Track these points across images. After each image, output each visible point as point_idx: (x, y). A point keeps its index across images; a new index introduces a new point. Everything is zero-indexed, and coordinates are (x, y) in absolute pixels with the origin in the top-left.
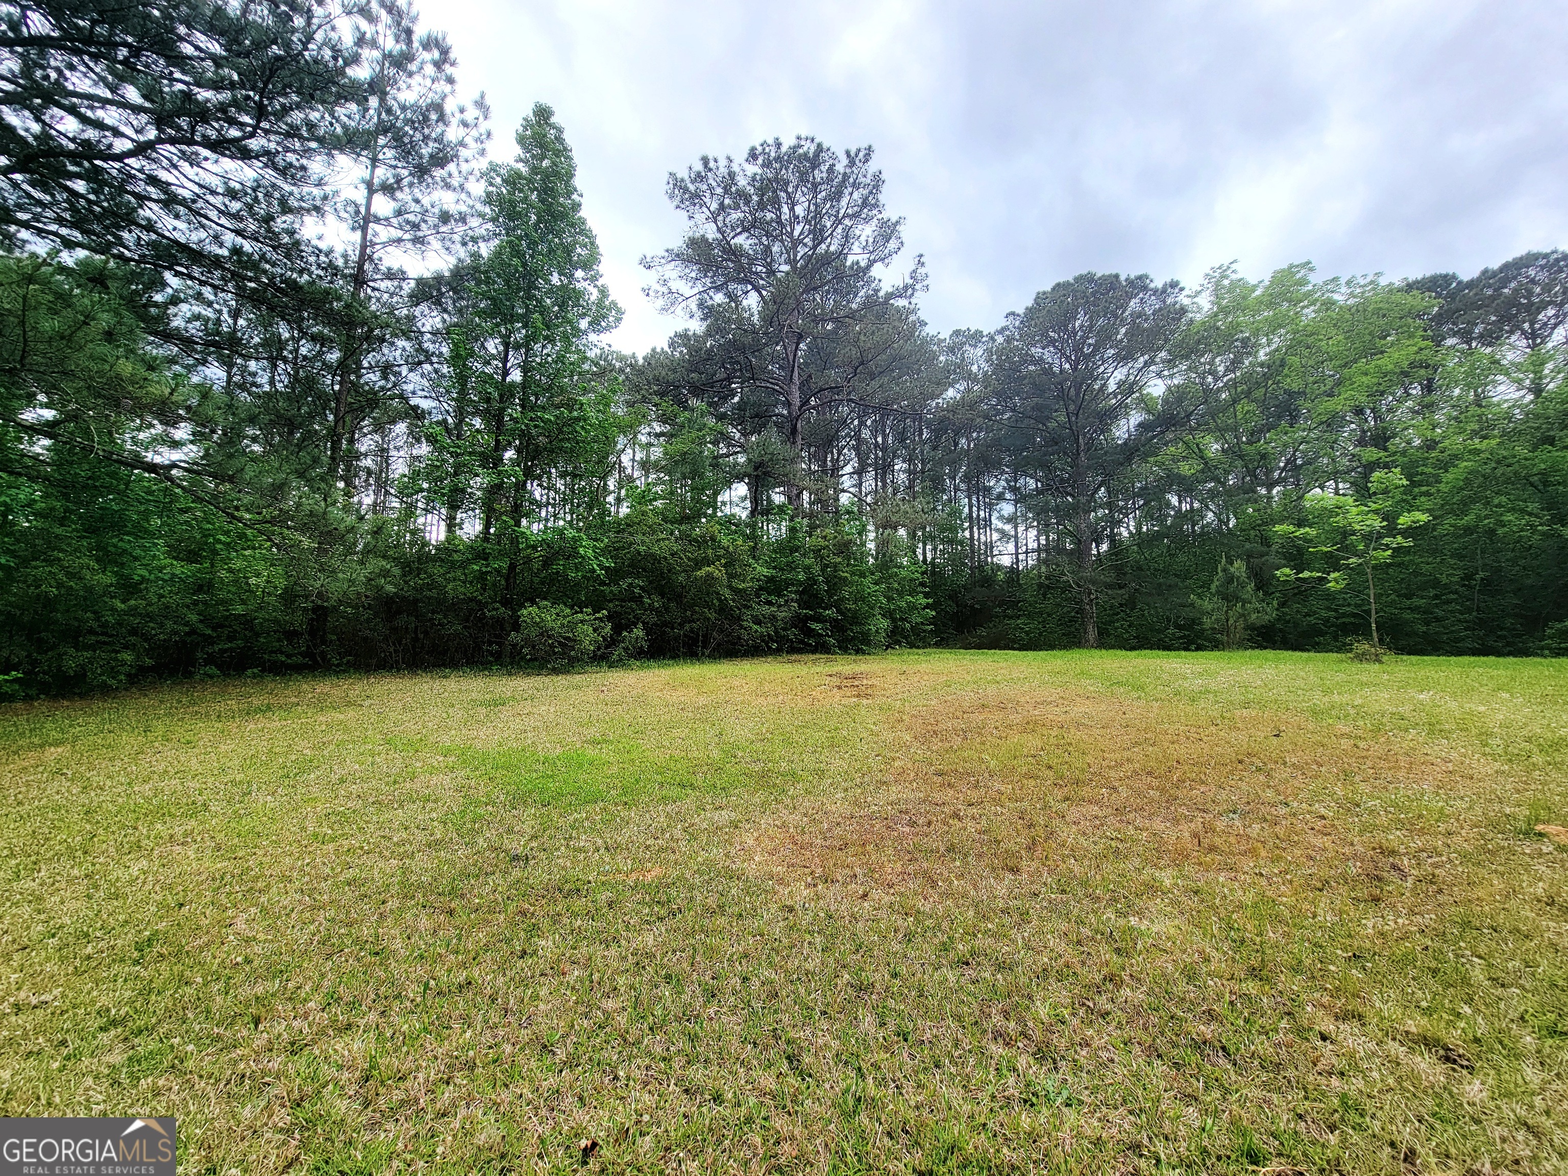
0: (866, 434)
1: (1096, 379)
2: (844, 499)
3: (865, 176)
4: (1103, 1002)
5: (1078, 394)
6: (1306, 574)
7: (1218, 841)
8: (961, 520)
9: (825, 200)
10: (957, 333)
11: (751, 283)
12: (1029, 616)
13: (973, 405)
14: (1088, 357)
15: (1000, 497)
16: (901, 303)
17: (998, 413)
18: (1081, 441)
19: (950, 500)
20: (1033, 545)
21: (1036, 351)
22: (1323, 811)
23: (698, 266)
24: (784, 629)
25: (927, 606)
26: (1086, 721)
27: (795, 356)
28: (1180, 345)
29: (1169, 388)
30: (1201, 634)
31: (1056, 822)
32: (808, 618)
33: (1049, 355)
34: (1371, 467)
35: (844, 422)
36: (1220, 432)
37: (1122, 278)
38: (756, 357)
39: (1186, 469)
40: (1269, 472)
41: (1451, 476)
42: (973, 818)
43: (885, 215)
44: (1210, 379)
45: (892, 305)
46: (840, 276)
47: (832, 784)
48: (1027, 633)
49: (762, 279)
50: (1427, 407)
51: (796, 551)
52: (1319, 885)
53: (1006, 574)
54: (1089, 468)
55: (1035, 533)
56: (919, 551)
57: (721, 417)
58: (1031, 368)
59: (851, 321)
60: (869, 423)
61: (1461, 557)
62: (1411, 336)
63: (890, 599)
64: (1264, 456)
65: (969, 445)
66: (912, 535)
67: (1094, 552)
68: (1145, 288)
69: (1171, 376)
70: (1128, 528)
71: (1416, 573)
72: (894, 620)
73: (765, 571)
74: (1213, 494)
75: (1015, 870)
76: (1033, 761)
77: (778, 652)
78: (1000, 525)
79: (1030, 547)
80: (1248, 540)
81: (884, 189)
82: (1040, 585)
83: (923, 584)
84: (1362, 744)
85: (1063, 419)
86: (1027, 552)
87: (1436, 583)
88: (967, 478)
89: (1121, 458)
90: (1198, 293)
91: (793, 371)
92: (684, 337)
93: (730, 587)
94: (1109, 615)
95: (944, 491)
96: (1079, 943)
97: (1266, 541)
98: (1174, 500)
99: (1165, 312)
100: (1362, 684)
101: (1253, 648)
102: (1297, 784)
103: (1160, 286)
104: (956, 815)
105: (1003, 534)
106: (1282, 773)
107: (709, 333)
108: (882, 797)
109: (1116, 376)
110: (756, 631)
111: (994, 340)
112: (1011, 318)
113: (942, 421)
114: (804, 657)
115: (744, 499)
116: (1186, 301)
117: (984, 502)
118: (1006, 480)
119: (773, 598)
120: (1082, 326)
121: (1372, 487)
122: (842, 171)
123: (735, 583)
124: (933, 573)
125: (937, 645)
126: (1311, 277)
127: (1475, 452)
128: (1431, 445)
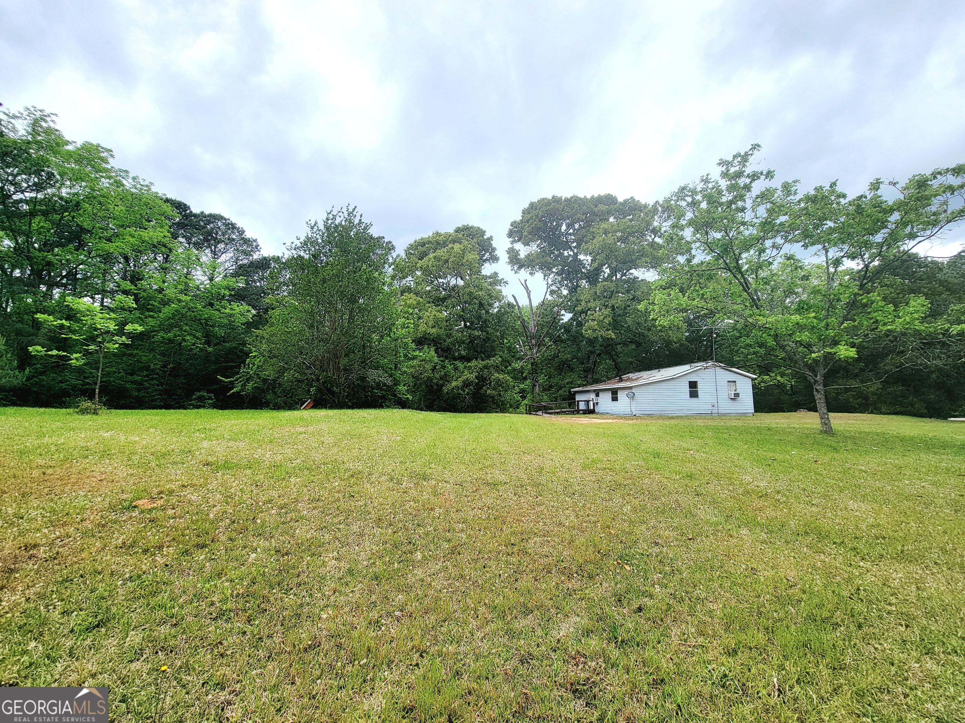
6: (53, 352)
41: (167, 311)
50: (164, 270)
61: (163, 355)
62: (162, 227)
71: (138, 361)
87: (148, 368)
121: (115, 304)
126: (110, 160)
127: (180, 301)
128: (161, 290)
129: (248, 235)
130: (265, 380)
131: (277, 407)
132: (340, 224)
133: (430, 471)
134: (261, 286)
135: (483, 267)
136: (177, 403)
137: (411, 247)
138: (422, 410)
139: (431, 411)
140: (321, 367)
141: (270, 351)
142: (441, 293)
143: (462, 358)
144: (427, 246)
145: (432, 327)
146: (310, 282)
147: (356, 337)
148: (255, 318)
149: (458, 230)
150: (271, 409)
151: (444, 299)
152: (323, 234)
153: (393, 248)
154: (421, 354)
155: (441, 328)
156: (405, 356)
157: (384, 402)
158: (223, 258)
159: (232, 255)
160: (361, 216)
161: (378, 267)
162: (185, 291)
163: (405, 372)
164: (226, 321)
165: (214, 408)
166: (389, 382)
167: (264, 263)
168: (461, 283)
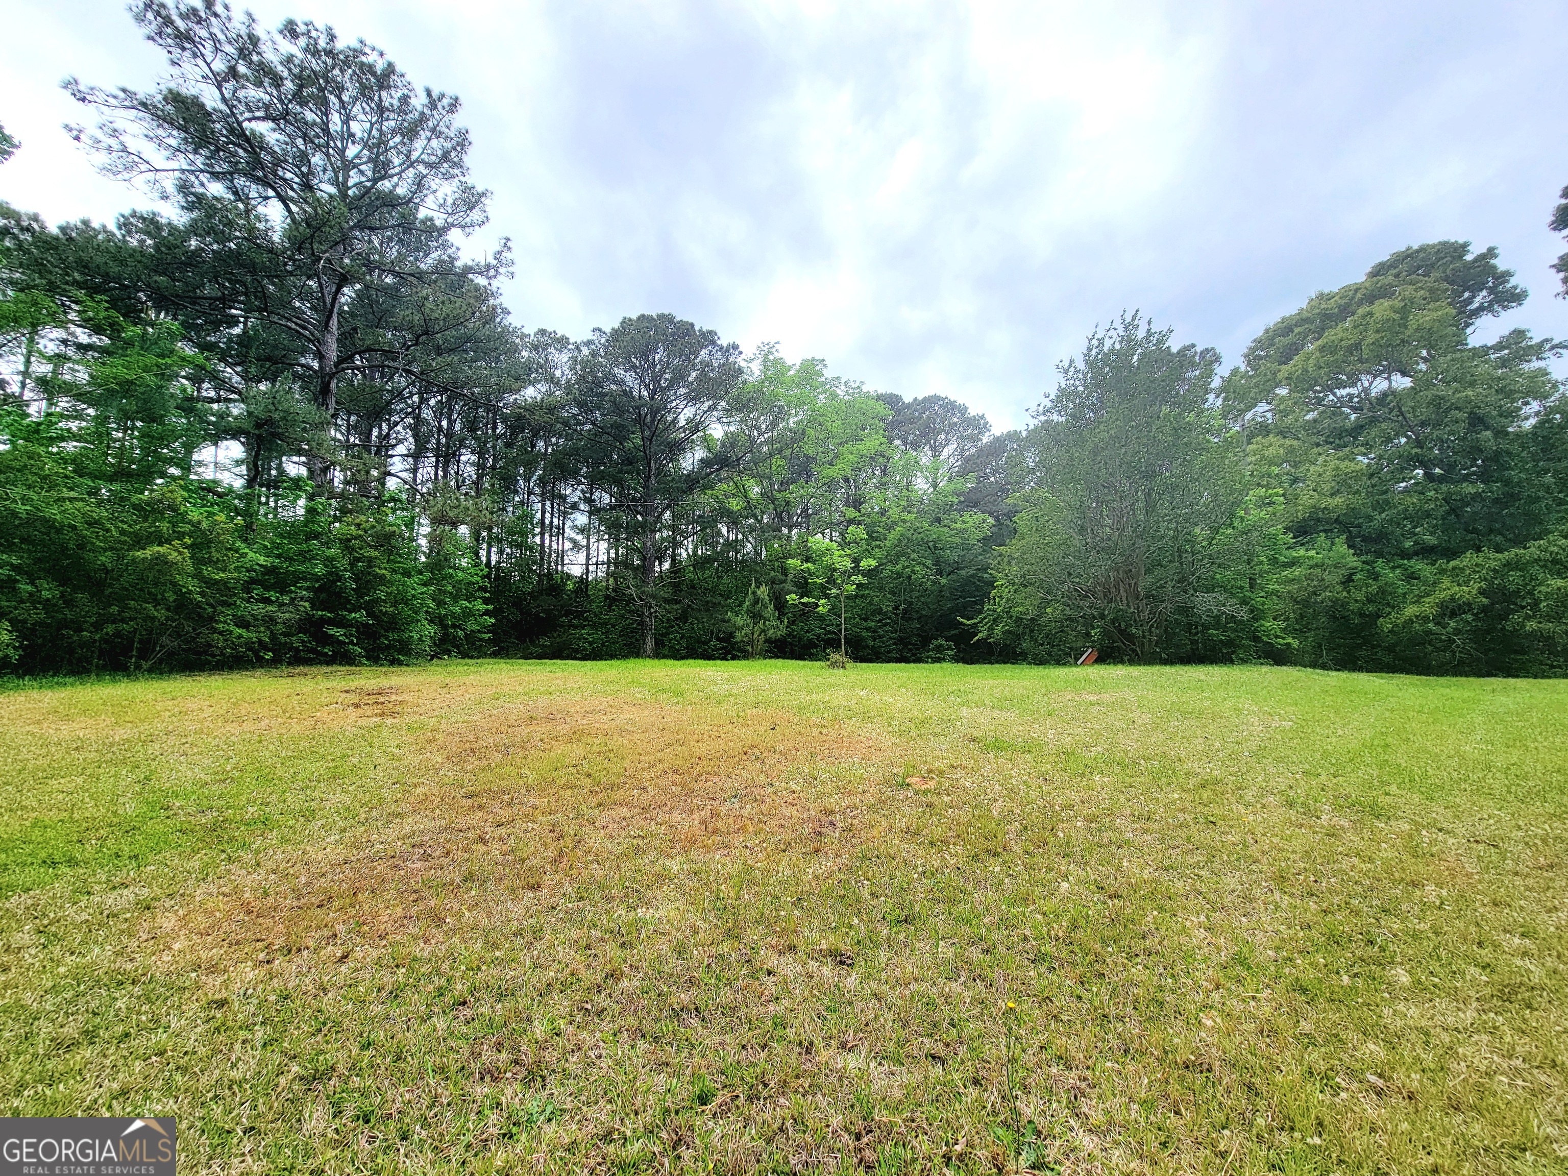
0: (427, 414)
1: (669, 412)
2: (392, 484)
3: (448, 127)
4: (601, 1000)
5: (653, 421)
6: (805, 600)
7: (720, 824)
8: (532, 524)
9: (394, 132)
10: (543, 332)
11: (274, 189)
12: (594, 626)
13: (551, 410)
14: (663, 390)
15: (575, 507)
16: (481, 281)
17: (578, 423)
18: (653, 465)
19: (522, 503)
20: (603, 557)
21: (619, 372)
22: (794, 787)
23: (183, 135)
24: (285, 634)
25: (487, 613)
26: (629, 727)
27: (334, 299)
28: (737, 399)
29: (726, 434)
30: (733, 646)
31: (587, 829)
32: (323, 621)
33: (630, 379)
34: (851, 522)
35: (398, 395)
36: (760, 477)
37: (697, 328)
38: (273, 284)
39: (735, 505)
40: (790, 517)
41: (892, 536)
42: (501, 839)
43: (470, 180)
44: (756, 433)
45: (472, 281)
46: (407, 225)
47: (323, 826)
48: (591, 643)
49: (292, 189)
50: (883, 485)
51: (315, 538)
52: (783, 847)
53: (575, 583)
54: (657, 491)
55: (606, 545)
56: (483, 553)
57: (205, 347)
58: (614, 387)
59: (415, 281)
60: (432, 402)
61: (894, 594)
62: (877, 433)
63: (440, 603)
64: (788, 503)
65: (546, 449)
66: (477, 537)
67: (657, 569)
68: (713, 343)
69: (729, 424)
70: (686, 550)
71: (871, 603)
72: (444, 627)
73: (262, 560)
74: (752, 529)
75: (536, 887)
76: (575, 771)
77: (275, 662)
78: (573, 535)
79: (600, 559)
80: (773, 569)
81: (471, 150)
82: (607, 597)
83: (483, 589)
84: (824, 731)
85: (639, 441)
86: (597, 564)
87: (880, 610)
88: (542, 481)
89: (684, 486)
90: (751, 360)
91: (329, 317)
92: (151, 224)
93: (198, 576)
94: (665, 628)
95: (516, 492)
96: (588, 947)
97: (785, 571)
98: (724, 530)
99: (727, 368)
100: (831, 686)
101: (771, 658)
102: (780, 767)
103: (725, 345)
104: (482, 840)
105: (576, 545)
106: (772, 760)
107: (193, 229)
108: (392, 833)
109: (686, 413)
110: (240, 636)
111: (580, 351)
112: (598, 333)
113: (519, 417)
114: (314, 670)
115: (238, 463)
116: (743, 364)
117: (559, 510)
118: (582, 491)
119: (273, 595)
120: (660, 360)
121: (849, 537)
122: (419, 108)
123: (207, 571)
124: (497, 577)
125: (495, 655)
126: (825, 371)
127: (904, 521)
128: (883, 512)
129: (972, 412)
130: (1019, 620)
131: (1040, 662)
132: (1112, 350)
133: (1388, 799)
134: (997, 482)
135: (1469, 331)
136: (914, 655)
137: (1259, 343)
138: (1324, 667)
139: (1354, 670)
140: (1105, 595)
141: (1023, 576)
142: (1347, 416)
143: (1426, 552)
144: (1296, 330)
145: (1332, 495)
146: (1072, 460)
147: (1163, 537)
148: (994, 529)
149: (1379, 271)
150: (1029, 663)
151: (1358, 429)
152: (1085, 375)
153: (1217, 359)
154: (1312, 553)
155: (1358, 492)
156: (1274, 561)
157: (1233, 652)
158: (946, 452)
159: (955, 446)
160: (1149, 323)
161: (1195, 401)
162: (907, 509)
163: (1275, 593)
164: (958, 540)
165: (957, 661)
166: (1243, 614)
167: (999, 445)
168: (1402, 382)
